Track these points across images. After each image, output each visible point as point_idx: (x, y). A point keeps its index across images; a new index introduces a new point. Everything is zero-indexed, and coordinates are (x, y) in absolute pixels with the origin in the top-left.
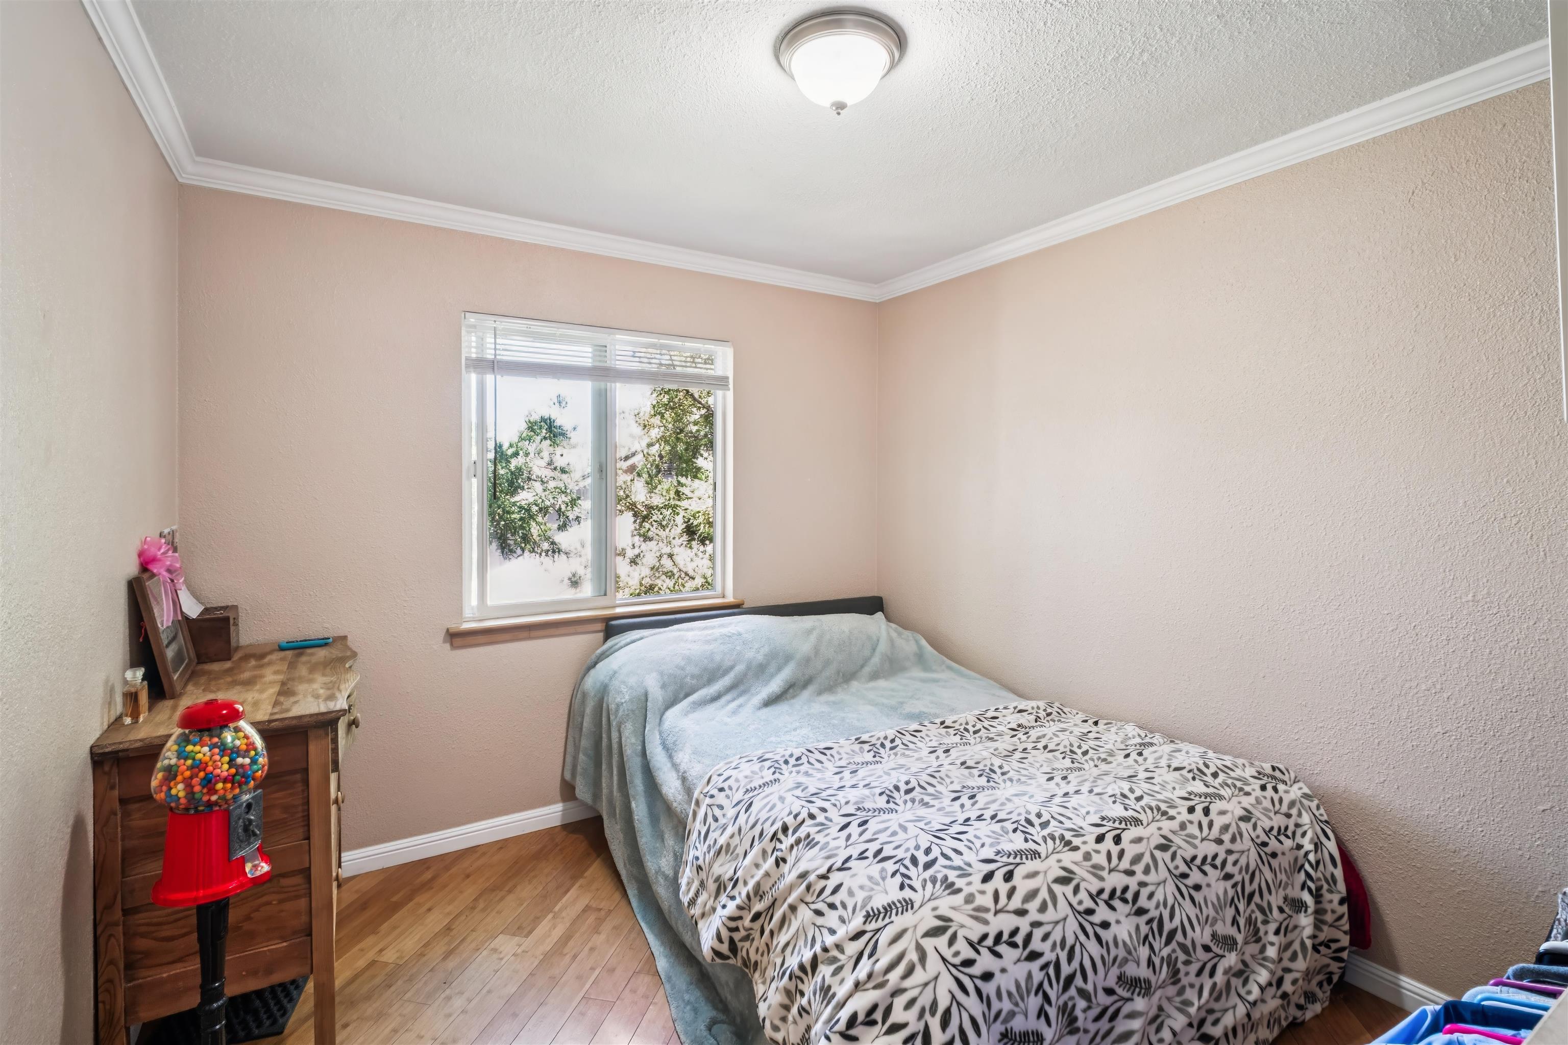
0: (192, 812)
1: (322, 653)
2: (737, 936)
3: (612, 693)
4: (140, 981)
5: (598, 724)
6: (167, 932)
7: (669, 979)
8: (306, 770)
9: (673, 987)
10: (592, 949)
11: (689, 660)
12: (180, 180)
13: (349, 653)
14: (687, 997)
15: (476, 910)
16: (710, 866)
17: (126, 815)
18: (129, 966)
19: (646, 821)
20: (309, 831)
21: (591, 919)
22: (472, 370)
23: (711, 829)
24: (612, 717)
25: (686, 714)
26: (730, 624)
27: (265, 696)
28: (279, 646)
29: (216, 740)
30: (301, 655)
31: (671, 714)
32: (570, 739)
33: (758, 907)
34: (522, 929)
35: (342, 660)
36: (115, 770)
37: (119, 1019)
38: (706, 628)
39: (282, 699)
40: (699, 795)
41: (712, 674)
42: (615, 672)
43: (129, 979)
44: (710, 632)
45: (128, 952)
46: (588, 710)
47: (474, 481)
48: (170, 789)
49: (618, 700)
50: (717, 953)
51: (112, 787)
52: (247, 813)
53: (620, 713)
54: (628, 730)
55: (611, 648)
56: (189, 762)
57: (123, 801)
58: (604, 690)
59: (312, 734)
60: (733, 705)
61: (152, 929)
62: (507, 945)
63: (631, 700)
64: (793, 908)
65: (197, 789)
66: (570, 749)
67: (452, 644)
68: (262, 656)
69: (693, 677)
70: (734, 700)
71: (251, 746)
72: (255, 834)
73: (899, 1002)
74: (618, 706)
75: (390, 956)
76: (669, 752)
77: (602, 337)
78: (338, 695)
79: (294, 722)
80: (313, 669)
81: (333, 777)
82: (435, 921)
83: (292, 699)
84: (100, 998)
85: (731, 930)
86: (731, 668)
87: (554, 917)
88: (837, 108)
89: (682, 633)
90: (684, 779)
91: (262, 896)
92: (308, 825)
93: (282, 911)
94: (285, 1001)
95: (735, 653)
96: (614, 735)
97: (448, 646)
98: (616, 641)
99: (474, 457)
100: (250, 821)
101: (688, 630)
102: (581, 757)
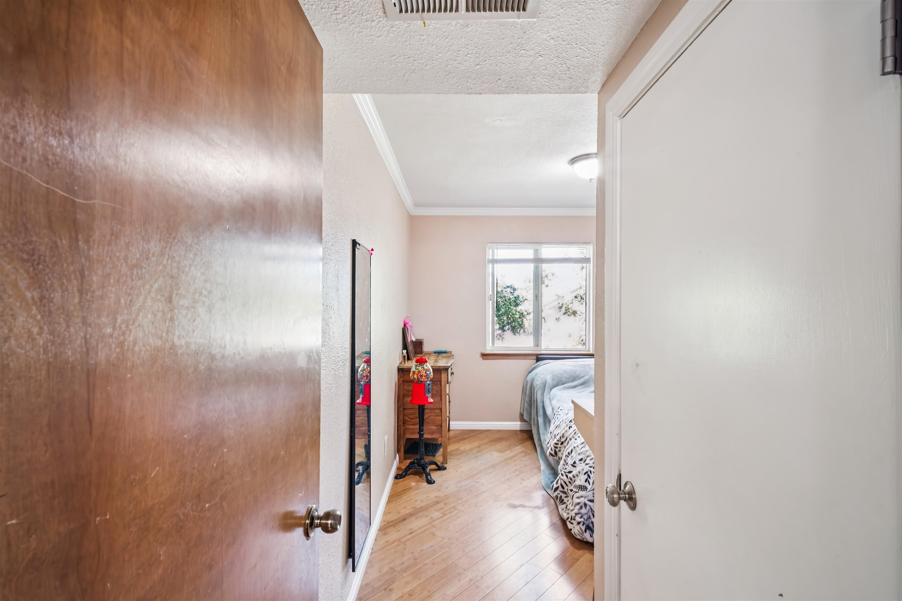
0: (418, 383)
1: (445, 355)
2: (557, 450)
3: (535, 380)
4: (406, 427)
5: (531, 392)
6: (411, 417)
7: (543, 471)
8: (441, 381)
9: (544, 473)
10: (521, 460)
11: (565, 372)
12: (411, 214)
13: (452, 355)
14: (548, 476)
15: (488, 444)
16: (554, 431)
17: (404, 385)
18: (404, 423)
19: (543, 424)
20: (441, 398)
21: (523, 454)
22: (490, 263)
23: (556, 421)
24: (535, 389)
25: (560, 390)
26: (586, 361)
27: (431, 362)
28: (434, 352)
29: (422, 366)
30: (439, 354)
31: (554, 390)
32: (523, 398)
33: (563, 440)
34: (500, 451)
35: (450, 356)
36: (402, 373)
37: (402, 436)
38: (576, 362)
39: (435, 363)
40: (555, 412)
41: (574, 378)
42: (537, 374)
43: (404, 426)
44: (576, 363)
45: (404, 420)
46: (528, 388)
47: (491, 301)
48: (414, 376)
49: (537, 383)
50: (551, 454)
51: (401, 378)
52: (429, 386)
53: (537, 387)
54: (539, 393)
55: (538, 365)
56: (418, 370)
57: (403, 381)
58: (533, 380)
59: (442, 372)
60: (581, 390)
61: (408, 415)
62: (496, 454)
63: (541, 383)
64: (570, 439)
65: (419, 377)
66: (523, 402)
67: (483, 358)
68: (430, 354)
69: (566, 378)
70: (582, 388)
71: (429, 370)
72: (430, 392)
73: (589, 459)
74: (537, 385)
75: (462, 448)
76: (550, 400)
77: (536, 246)
78: (448, 363)
79: (438, 368)
80: (443, 357)
81: (447, 385)
82: (476, 444)
83: (438, 363)
84: (399, 429)
85: (555, 447)
86: (583, 377)
87: (511, 451)
88: (590, 180)
89: (565, 362)
90: (553, 409)
91: (431, 413)
92: (441, 397)
93: (435, 419)
94: (436, 451)
95: (586, 372)
96: (535, 395)
97: (481, 358)
98: (540, 363)
99: (491, 293)
100: (429, 388)
101: (568, 361)
102: (526, 404)
